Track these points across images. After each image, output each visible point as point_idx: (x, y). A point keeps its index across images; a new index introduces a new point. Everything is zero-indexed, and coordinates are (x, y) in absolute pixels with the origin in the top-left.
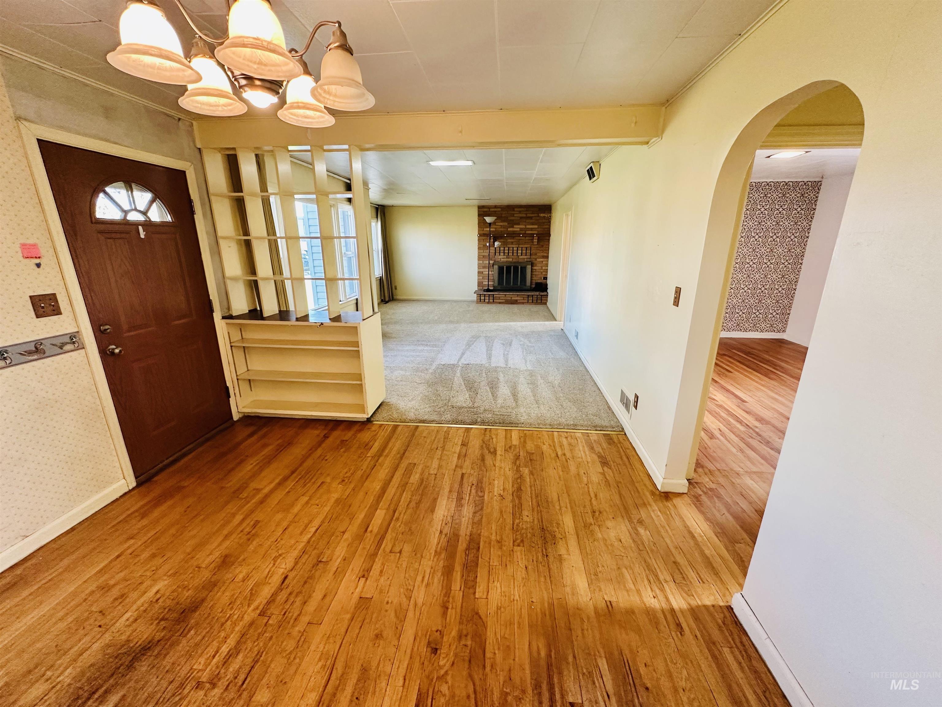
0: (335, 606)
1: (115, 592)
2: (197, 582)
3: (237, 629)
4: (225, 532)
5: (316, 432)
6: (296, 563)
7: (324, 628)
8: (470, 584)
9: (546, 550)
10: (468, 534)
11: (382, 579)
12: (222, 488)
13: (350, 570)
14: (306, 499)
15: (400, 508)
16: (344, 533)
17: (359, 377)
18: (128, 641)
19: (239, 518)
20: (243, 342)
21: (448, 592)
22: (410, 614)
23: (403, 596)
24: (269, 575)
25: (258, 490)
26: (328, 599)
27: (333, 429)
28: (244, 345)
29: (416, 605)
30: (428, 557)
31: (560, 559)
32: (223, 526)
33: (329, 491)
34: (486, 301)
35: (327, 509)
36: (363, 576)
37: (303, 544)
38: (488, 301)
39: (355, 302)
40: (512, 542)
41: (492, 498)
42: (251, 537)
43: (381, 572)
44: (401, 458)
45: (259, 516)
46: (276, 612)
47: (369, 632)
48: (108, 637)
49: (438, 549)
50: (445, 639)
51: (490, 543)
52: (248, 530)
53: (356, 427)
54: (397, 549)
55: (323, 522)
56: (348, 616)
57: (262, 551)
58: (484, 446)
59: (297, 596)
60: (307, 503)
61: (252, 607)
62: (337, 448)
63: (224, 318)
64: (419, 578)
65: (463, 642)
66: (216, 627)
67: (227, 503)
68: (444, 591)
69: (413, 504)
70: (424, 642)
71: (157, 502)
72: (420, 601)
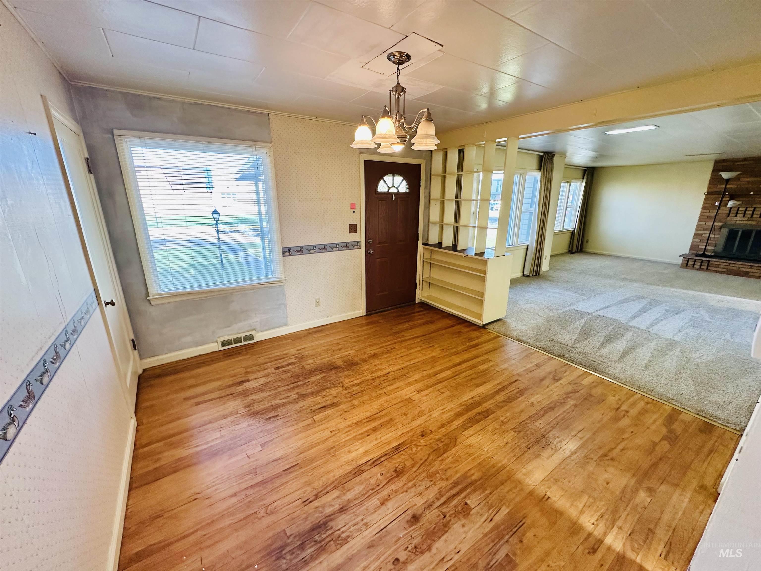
0: (398, 394)
1: (339, 347)
2: (362, 357)
3: (363, 379)
4: (381, 346)
5: (450, 322)
6: (396, 371)
7: (388, 398)
8: (465, 427)
9: (532, 445)
10: (488, 408)
11: (425, 398)
12: (392, 329)
13: (414, 386)
14: (419, 349)
15: (460, 376)
16: (424, 371)
17: (482, 295)
18: (335, 362)
19: (389, 343)
20: (430, 260)
21: (450, 422)
22: (425, 417)
23: (428, 409)
24: (385, 369)
25: (403, 336)
26: (398, 390)
27: (459, 324)
28: (431, 262)
29: (431, 415)
30: (454, 403)
31: (538, 456)
32: (382, 343)
33: (433, 351)
34: (695, 266)
35: (425, 357)
36: (418, 391)
37: (404, 366)
38: (698, 267)
39: (526, 247)
40: (513, 427)
41: (524, 401)
42: (388, 352)
43: (427, 395)
44: (485, 354)
45: (396, 346)
46: (377, 382)
47: (403, 410)
48: (331, 358)
49: (463, 404)
50: (431, 435)
51: (497, 419)
52: (389, 349)
53: (474, 328)
54: (442, 391)
55: (419, 362)
56: (400, 400)
57: (388, 359)
58: (554, 373)
59: (388, 382)
60: (419, 351)
61: (372, 375)
62: (454, 334)
63: (423, 244)
64: (442, 408)
65: (438, 443)
66: (358, 374)
67: (390, 335)
68: (449, 420)
69: (470, 378)
70: (422, 430)
71: (368, 324)
72: (433, 416)
